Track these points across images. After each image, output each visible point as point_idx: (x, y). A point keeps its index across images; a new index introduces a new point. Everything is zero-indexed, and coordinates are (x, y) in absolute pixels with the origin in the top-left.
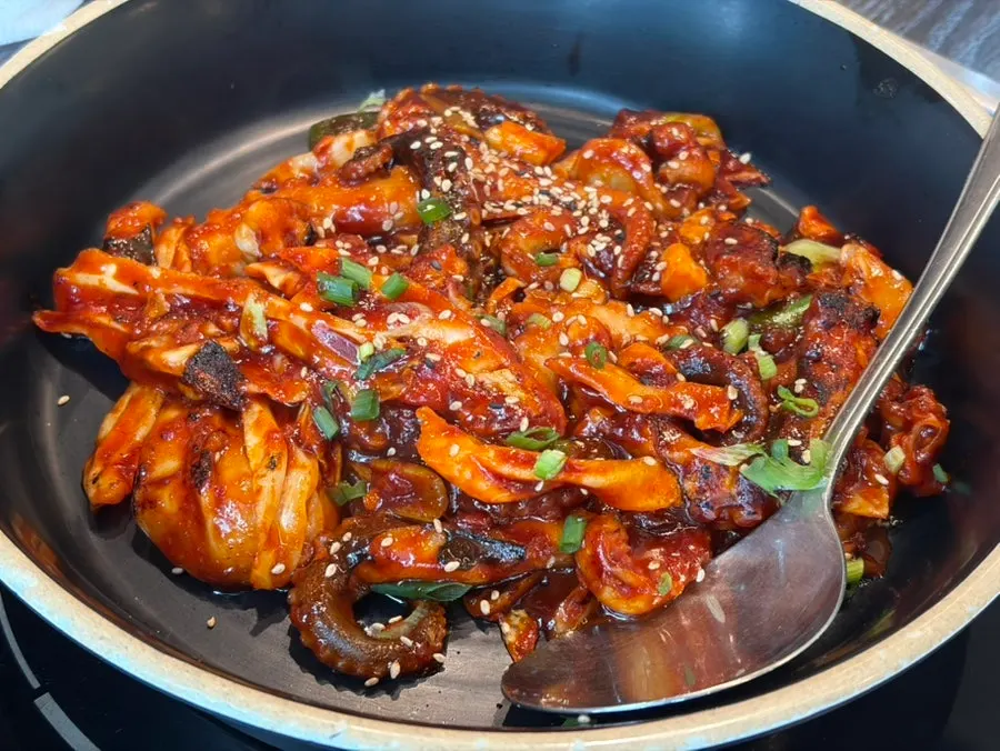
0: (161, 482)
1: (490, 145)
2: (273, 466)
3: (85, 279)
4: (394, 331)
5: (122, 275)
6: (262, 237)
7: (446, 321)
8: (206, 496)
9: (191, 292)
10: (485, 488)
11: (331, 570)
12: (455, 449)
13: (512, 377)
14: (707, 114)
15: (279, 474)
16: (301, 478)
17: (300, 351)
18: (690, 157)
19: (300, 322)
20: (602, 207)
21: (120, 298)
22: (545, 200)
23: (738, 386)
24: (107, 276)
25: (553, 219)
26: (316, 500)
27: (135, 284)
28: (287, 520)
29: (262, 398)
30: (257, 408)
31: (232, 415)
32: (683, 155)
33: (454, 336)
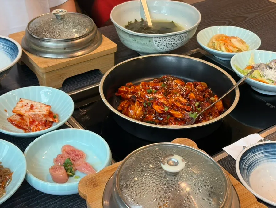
0: (125, 108)
1: (174, 81)
2: (137, 106)
3: (121, 89)
4: (154, 96)
5: (125, 89)
6: (142, 86)
7: (160, 95)
8: (129, 108)
9: (133, 91)
10: (159, 111)
11: (141, 118)
12: (156, 106)
13: (166, 102)
14: (206, 83)
15: (138, 107)
16: (140, 109)
17: (143, 97)
18: (200, 86)
19: (143, 94)
20: (185, 89)
21: (125, 91)
22: (178, 88)
23: (192, 107)
24: (124, 89)
25: (178, 90)
26: (141, 112)
27: (127, 90)
28: (137, 112)
29: (138, 101)
30: (137, 101)
31: (134, 102)
32: (199, 86)
33: (160, 97)
